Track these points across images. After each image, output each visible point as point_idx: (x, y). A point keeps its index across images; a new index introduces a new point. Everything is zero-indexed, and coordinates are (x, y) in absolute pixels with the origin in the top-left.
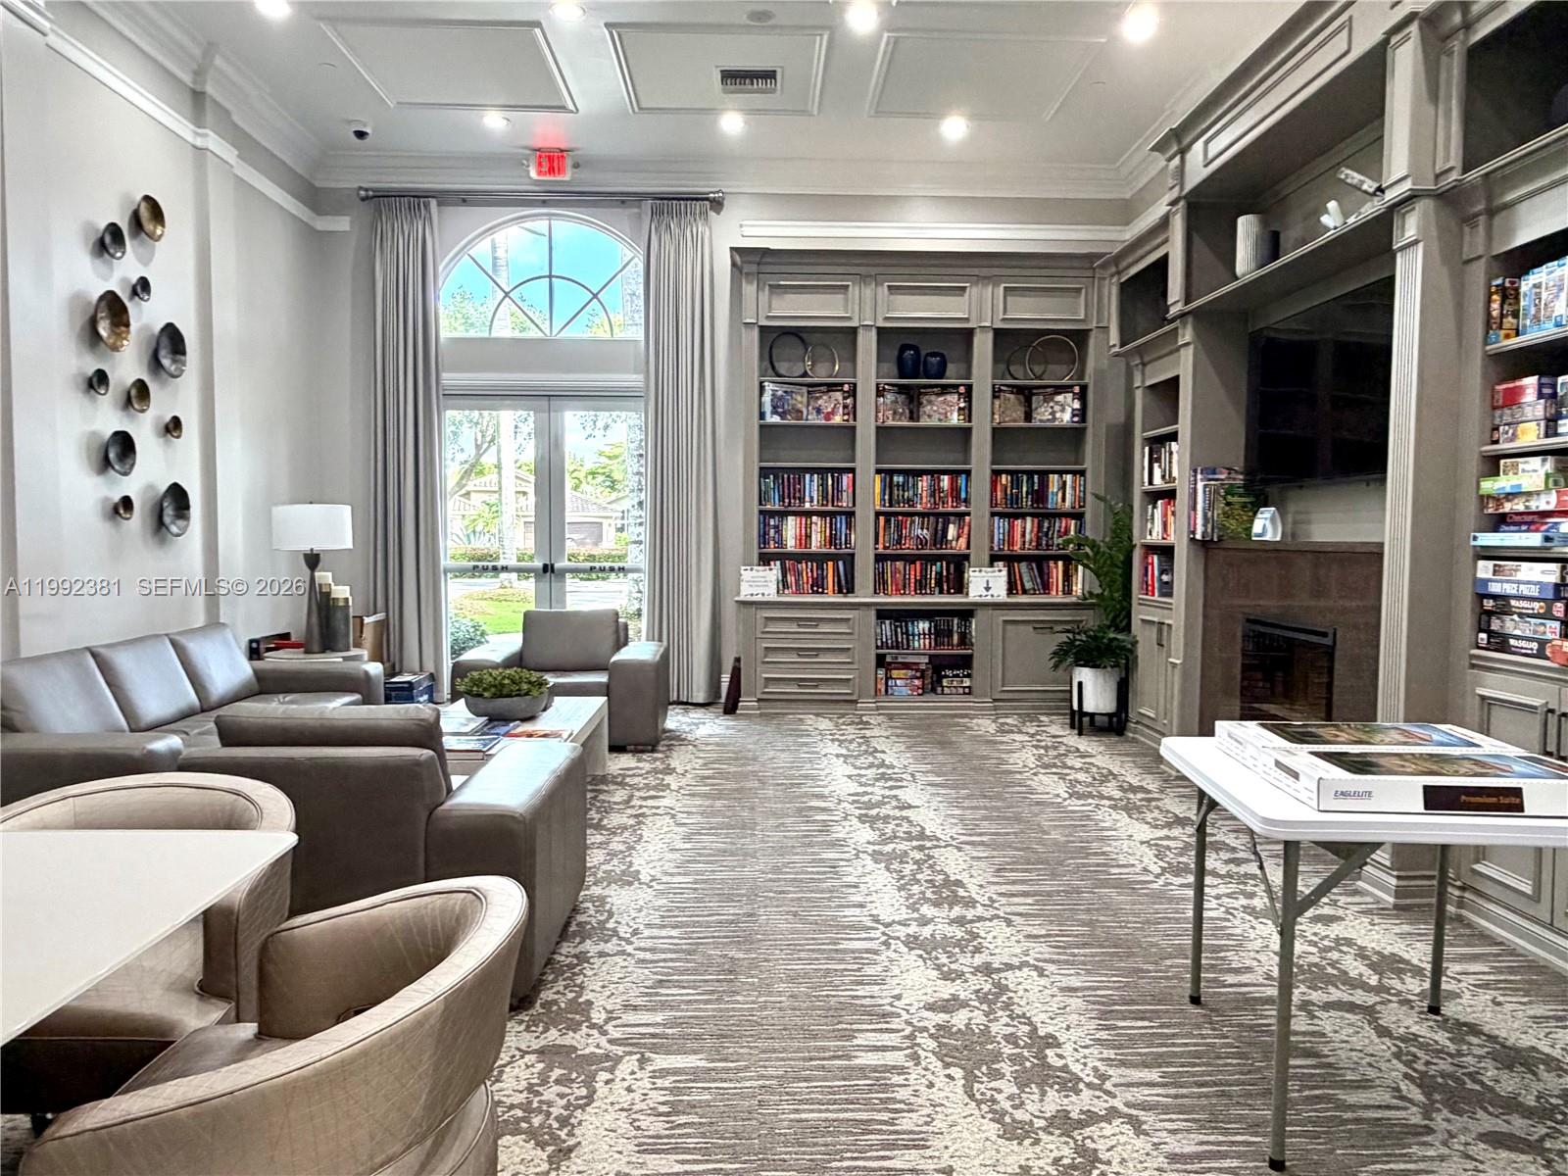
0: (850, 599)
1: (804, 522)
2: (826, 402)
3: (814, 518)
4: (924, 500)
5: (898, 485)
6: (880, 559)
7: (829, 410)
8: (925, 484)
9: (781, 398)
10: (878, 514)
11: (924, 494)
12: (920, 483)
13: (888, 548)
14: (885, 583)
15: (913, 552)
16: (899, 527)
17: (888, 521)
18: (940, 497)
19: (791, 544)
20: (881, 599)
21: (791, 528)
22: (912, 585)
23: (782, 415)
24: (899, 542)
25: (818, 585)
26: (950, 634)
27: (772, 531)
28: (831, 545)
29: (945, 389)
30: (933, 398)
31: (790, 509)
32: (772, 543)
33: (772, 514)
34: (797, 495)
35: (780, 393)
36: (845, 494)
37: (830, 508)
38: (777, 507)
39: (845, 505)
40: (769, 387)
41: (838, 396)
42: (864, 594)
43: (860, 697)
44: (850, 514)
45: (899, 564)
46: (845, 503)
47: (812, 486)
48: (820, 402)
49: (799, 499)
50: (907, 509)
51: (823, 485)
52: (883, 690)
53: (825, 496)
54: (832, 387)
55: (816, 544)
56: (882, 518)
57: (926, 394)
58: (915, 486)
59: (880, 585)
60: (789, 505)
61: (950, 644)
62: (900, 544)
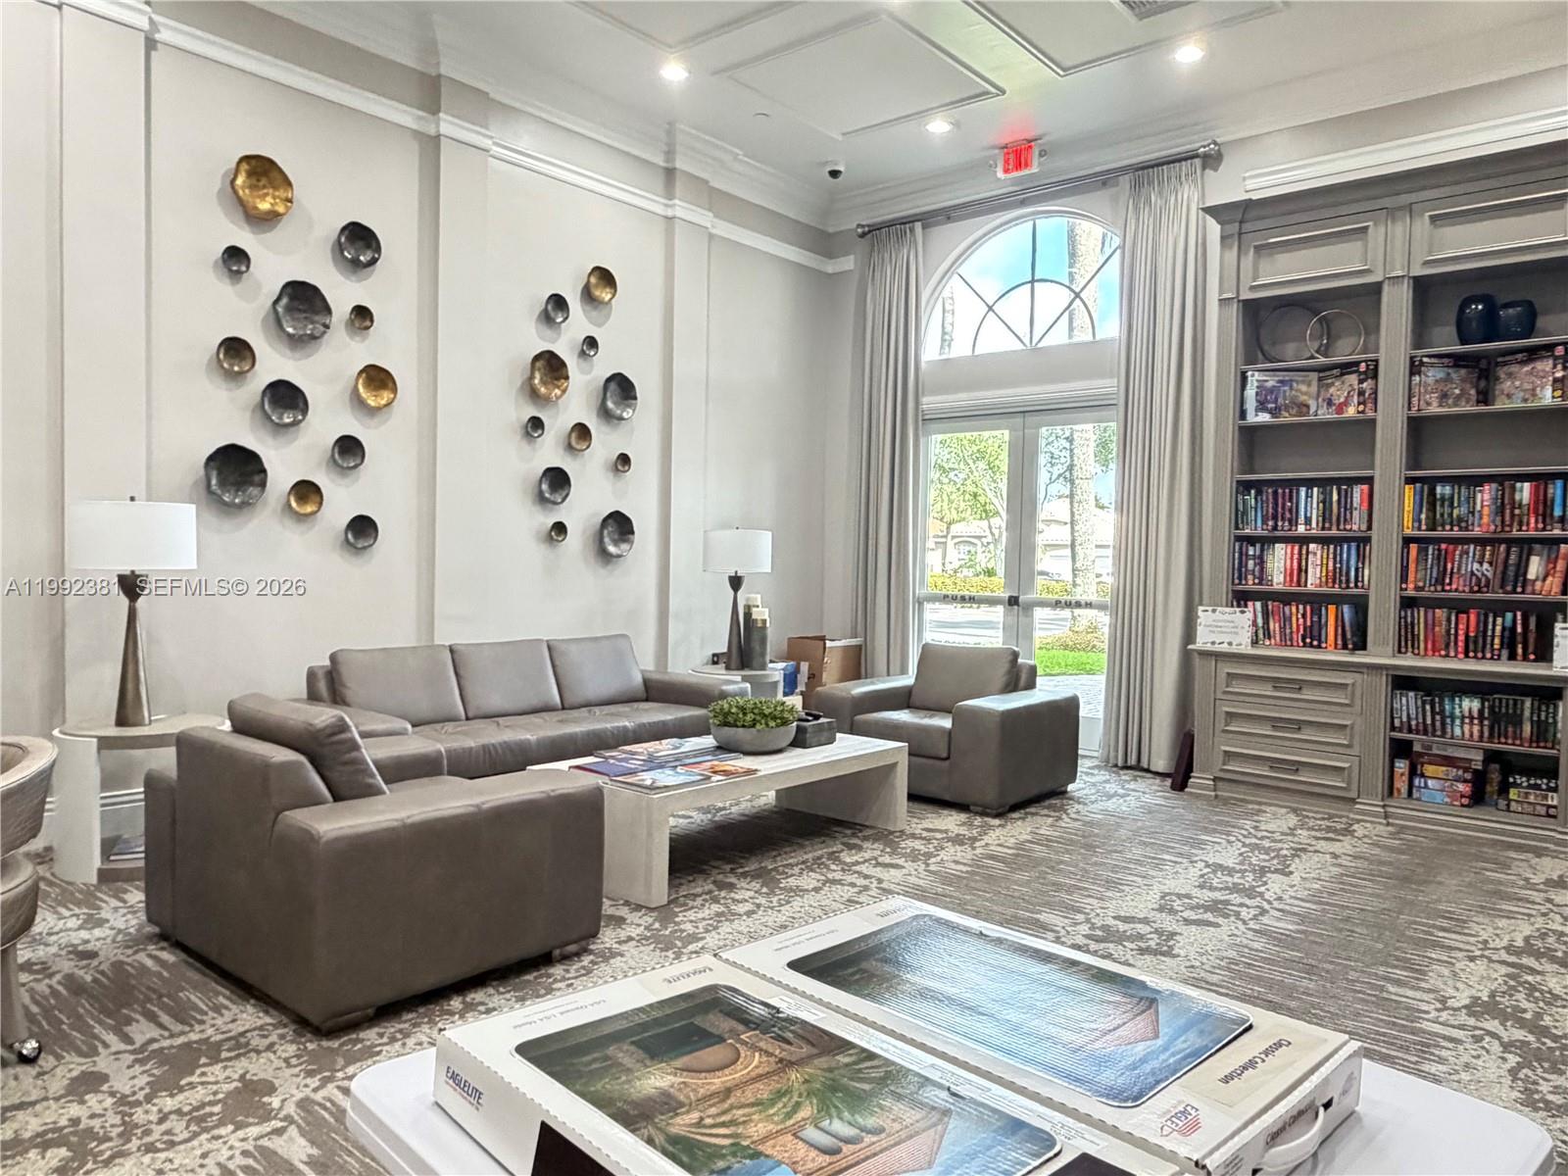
0: (1359, 658)
1: (1296, 551)
2: (1339, 390)
3: (1312, 546)
4: (1485, 520)
5: (1443, 499)
6: (1408, 603)
7: (1342, 400)
8: (1486, 497)
9: (1271, 390)
10: (1407, 541)
11: (1486, 511)
12: (1479, 496)
13: (1422, 589)
14: (1415, 637)
15: (1463, 596)
16: (1442, 558)
17: (1423, 552)
18: (1513, 515)
19: (1278, 580)
20: (1408, 661)
21: (1279, 559)
22: (1461, 644)
23: (1274, 413)
24: (1440, 581)
25: (1313, 636)
26: (1517, 721)
27: (1251, 563)
28: (1334, 582)
29: (1533, 354)
30: (1514, 368)
31: (1278, 534)
32: (1250, 577)
33: (1251, 540)
34: (1288, 515)
35: (1270, 384)
36: (1356, 514)
37: (1334, 532)
38: (1259, 532)
39: (1355, 527)
40: (1254, 378)
41: (1353, 379)
42: (1381, 653)
43: (1359, 797)
44: (1363, 541)
45: (1440, 614)
46: (1357, 524)
47: (1309, 504)
48: (1332, 390)
49: (1290, 521)
50: (1456, 533)
51: (1325, 502)
52: (1404, 790)
53: (1325, 516)
54: (1347, 368)
55: (1314, 580)
56: (1414, 547)
57: (1505, 364)
58: (1470, 499)
59: (1406, 639)
60: (1275, 528)
61: (1518, 736)
62: (1443, 584)
